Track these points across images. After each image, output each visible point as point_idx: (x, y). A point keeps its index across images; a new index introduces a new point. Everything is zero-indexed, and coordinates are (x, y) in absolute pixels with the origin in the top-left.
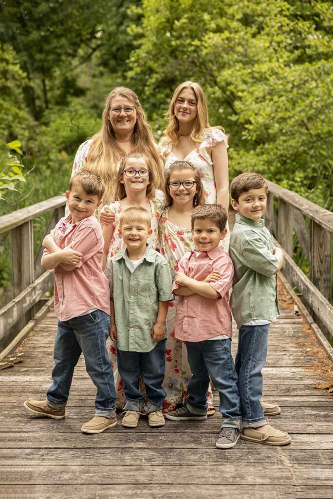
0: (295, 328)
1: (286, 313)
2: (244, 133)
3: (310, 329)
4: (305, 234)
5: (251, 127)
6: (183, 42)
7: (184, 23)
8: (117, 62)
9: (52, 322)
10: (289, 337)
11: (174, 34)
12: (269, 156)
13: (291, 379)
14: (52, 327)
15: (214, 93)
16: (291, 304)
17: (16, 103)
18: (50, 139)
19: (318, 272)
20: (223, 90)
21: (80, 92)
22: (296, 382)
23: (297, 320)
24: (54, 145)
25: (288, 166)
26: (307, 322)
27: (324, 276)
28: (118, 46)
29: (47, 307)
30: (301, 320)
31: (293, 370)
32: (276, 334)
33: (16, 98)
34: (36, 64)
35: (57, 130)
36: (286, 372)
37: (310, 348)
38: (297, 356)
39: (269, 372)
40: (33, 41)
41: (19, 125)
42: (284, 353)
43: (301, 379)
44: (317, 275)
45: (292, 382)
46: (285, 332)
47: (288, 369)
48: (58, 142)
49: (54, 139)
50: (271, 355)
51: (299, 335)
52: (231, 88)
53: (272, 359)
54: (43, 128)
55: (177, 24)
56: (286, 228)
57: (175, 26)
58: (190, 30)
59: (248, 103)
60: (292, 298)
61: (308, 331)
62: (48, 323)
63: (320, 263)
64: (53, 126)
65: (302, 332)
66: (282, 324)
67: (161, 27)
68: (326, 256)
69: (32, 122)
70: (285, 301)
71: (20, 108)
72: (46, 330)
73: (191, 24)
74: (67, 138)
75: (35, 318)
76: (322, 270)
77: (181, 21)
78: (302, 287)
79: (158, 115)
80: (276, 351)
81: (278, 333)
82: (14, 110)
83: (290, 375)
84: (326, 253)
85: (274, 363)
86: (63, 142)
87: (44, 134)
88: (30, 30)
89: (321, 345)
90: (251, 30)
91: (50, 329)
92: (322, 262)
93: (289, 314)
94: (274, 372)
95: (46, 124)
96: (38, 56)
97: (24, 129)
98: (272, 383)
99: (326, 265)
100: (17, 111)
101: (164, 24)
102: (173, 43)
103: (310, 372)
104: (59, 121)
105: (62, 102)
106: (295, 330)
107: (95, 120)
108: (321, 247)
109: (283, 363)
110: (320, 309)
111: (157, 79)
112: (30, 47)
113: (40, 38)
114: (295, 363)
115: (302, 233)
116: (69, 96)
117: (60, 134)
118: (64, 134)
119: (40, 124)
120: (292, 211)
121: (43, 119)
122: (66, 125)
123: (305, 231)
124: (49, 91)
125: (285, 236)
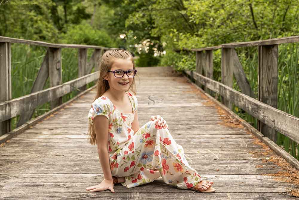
0: (248, 141)
1: (236, 131)
2: (191, 18)
3: (261, 142)
4: (242, 76)
5: (196, 14)
9: (27, 136)
10: (244, 148)
13: (262, 186)
14: (24, 140)
16: (238, 124)
17: (46, 19)
19: (266, 92)
21: (87, 17)
22: (268, 190)
23: (247, 136)
26: (258, 137)
27: (272, 96)
29: (26, 125)
30: (251, 136)
31: (260, 177)
32: (233, 146)
33: (46, 16)
36: (254, 179)
37: (269, 157)
38: (258, 164)
39: (235, 180)
42: (244, 161)
43: (272, 186)
44: (266, 95)
45: (263, 190)
46: (239, 145)
47: (254, 176)
50: (233, 163)
51: (253, 146)
53: (234, 167)
54: (63, 34)
56: (227, 71)
60: (237, 121)
61: (261, 144)
62: (23, 137)
63: (268, 84)
64: (69, 33)
65: (255, 144)
66: (235, 138)
68: (273, 78)
69: (56, 31)
70: (232, 123)
71: (48, 22)
72: (18, 142)
75: (11, 132)
76: (270, 90)
78: (250, 108)
80: (236, 160)
81: (233, 145)
82: (45, 23)
83: (258, 182)
84: (273, 75)
85: (238, 171)
89: (278, 154)
91: (23, 141)
92: (269, 83)
93: (238, 132)
94: (242, 180)
95: (65, 33)
97: (49, 32)
98: (242, 191)
99: (273, 86)
100: (47, 24)
103: (278, 179)
104: (72, 30)
105: (76, 22)
106: (248, 143)
107: (96, 31)
108: (269, 70)
109: (248, 170)
110: (276, 121)
114: (259, 170)
115: (239, 75)
116: (80, 19)
117: (73, 38)
118: (75, 38)
119: (61, 33)
120: (232, 58)
121: (63, 29)
122: (77, 33)
123: (242, 74)
124: (68, 15)
125: (226, 77)
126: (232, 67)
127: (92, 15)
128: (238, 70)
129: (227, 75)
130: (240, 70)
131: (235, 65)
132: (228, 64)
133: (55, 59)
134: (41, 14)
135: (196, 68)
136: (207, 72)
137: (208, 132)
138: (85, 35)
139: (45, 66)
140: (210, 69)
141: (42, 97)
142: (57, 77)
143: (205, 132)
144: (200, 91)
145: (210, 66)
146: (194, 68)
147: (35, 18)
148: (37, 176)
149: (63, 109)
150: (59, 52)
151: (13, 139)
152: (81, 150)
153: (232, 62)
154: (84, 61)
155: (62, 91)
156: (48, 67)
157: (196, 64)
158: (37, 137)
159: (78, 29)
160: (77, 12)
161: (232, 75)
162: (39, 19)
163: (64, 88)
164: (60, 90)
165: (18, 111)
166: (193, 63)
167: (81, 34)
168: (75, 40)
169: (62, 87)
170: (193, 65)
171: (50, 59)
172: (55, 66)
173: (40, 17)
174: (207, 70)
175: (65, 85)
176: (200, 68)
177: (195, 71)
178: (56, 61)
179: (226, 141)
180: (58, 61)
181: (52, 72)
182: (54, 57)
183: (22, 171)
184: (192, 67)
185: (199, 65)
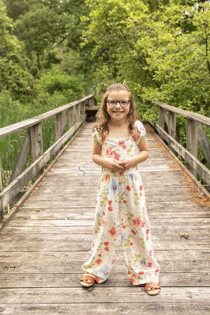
1: (206, 211)
2: (154, 76)
4: (206, 143)
5: (158, 72)
6: (114, 24)
7: (114, 12)
8: (76, 44)
11: (108, 19)
12: (168, 91)
15: (133, 54)
16: (207, 201)
17: (22, 66)
18: (41, 86)
20: (139, 52)
21: (57, 61)
24: (43, 89)
25: (179, 97)
28: (77, 35)
34: (33, 46)
35: (44, 81)
40: (32, 34)
41: (22, 78)
48: (45, 88)
49: (43, 86)
52: (143, 51)
54: (37, 80)
55: (110, 13)
56: (192, 140)
57: (109, 14)
58: (118, 17)
59: (154, 59)
60: (205, 195)
64: (42, 78)
67: (100, 16)
69: (31, 77)
70: (201, 198)
71: (24, 70)
73: (119, 13)
74: (49, 85)
77: (112, 11)
79: (99, 69)
82: (21, 70)
86: (48, 87)
87: (37, 83)
88: (30, 28)
90: (157, 13)
95: (39, 78)
96: (34, 42)
97: (26, 80)
100: (23, 71)
101: (102, 14)
102: (108, 24)
104: (45, 76)
105: (48, 67)
107: (65, 75)
111: (98, 48)
112: (30, 37)
113: (35, 32)
115: (204, 143)
116: (51, 64)
117: (46, 83)
118: (48, 83)
119: (36, 78)
120: (197, 127)
121: (37, 75)
122: (49, 78)
123: (206, 141)
124: (40, 61)
125: (192, 145)
126: (197, 136)
127: (62, 60)
128: (203, 138)
129: (192, 142)
130: (204, 138)
131: (199, 133)
132: (193, 133)
133: (36, 132)
134: (18, 62)
135: (159, 120)
136: (170, 130)
137: (181, 213)
138: (57, 80)
139: (27, 139)
140: (173, 128)
141: (27, 176)
142: (39, 149)
143: (178, 213)
144: (164, 146)
145: (173, 126)
146: (157, 120)
147: (13, 67)
148: (33, 292)
149: (45, 178)
150: (39, 127)
151: (6, 227)
152: (69, 246)
153: (197, 131)
154: (60, 124)
155: (43, 161)
156: (30, 140)
157: (158, 117)
158: (27, 225)
159: (50, 75)
160: (49, 57)
161: (197, 143)
162: (16, 67)
163: (45, 159)
164: (42, 161)
165: (8, 199)
166: (155, 115)
167: (52, 79)
168: (48, 85)
169: (43, 158)
170: (156, 117)
171: (32, 133)
172: (36, 139)
173: (16, 66)
174: (170, 128)
175: (46, 154)
176: (162, 121)
177: (157, 123)
178: (37, 134)
179: (200, 229)
180: (39, 134)
181: (34, 144)
182: (35, 131)
183: (19, 283)
184: (155, 119)
185: (161, 118)
